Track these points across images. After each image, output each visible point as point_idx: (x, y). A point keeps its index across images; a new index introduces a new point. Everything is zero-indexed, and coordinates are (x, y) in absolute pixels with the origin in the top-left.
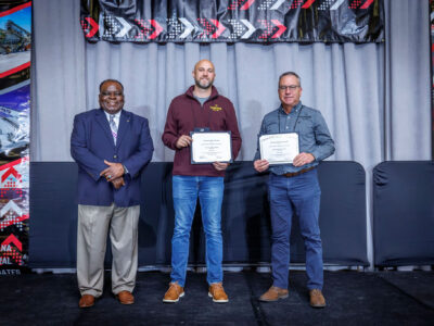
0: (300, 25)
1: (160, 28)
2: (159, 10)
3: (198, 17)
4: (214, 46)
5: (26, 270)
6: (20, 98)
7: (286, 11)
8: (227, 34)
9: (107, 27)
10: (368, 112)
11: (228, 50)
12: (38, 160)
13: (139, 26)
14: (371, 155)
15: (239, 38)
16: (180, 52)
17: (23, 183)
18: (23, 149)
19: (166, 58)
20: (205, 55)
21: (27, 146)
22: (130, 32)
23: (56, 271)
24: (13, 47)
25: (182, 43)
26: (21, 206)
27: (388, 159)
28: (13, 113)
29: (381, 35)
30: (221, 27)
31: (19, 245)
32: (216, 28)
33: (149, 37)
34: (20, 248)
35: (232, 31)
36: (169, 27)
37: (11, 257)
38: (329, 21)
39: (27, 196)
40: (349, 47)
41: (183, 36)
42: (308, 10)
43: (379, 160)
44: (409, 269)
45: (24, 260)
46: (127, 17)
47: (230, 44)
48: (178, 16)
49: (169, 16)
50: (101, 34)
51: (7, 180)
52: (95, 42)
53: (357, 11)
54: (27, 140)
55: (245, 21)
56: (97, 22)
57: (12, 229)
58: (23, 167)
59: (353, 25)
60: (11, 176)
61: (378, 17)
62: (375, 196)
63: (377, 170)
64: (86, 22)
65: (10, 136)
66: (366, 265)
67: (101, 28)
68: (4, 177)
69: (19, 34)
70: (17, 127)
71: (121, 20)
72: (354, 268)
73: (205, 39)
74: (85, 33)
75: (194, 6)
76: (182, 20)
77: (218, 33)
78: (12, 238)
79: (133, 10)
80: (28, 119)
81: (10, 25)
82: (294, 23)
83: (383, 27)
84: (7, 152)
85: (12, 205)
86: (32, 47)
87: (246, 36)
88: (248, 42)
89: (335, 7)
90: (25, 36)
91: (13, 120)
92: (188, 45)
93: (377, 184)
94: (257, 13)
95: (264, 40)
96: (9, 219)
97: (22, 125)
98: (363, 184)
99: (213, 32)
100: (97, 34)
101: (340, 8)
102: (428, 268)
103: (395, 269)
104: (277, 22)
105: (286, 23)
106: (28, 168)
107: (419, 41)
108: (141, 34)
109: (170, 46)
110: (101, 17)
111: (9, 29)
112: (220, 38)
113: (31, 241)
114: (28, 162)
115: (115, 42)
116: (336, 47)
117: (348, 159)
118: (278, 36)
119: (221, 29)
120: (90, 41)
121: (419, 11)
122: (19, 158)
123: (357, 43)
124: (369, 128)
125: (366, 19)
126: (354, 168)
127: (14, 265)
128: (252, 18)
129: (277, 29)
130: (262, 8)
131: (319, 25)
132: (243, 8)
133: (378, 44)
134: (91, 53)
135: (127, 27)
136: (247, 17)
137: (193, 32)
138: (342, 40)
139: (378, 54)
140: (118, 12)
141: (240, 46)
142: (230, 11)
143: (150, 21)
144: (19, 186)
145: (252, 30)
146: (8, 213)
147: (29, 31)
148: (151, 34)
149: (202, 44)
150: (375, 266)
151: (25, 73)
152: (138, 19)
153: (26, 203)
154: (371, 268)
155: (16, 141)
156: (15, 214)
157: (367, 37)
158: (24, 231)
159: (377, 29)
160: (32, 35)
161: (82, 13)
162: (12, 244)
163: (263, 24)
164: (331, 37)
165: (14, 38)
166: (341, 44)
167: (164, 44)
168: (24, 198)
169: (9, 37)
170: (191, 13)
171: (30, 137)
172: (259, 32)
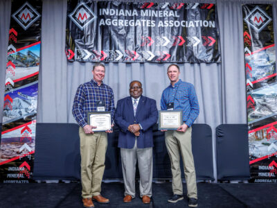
0: (178, 54)
1: (106, 55)
2: (105, 46)
3: (125, 49)
4: (133, 64)
5: (32, 181)
6: (32, 90)
7: (170, 47)
8: (140, 58)
9: (79, 54)
10: (213, 98)
11: (140, 66)
12: (40, 122)
13: (95, 54)
14: (215, 121)
15: (146, 60)
16: (116, 67)
17: (33, 135)
18: (33, 116)
19: (109, 70)
20: (129, 68)
21: (35, 115)
22: (90, 57)
23: (48, 182)
24: (30, 64)
25: (117, 63)
26: (31, 147)
27: (224, 123)
28: (29, 97)
29: (219, 60)
30: (137, 55)
31: (29, 167)
32: (135, 55)
33: (100, 60)
34: (29, 169)
35: (142, 57)
36: (110, 55)
37: (24, 174)
38: (192, 52)
39: (34, 141)
40: (203, 65)
41: (117, 59)
42: (182, 46)
43: (219, 123)
44: (236, 182)
45: (31, 175)
46: (89, 50)
47: (142, 63)
48: (115, 49)
49: (111, 49)
50: (76, 58)
51: (24, 132)
52: (72, 62)
53: (207, 47)
54: (35, 112)
55: (149, 52)
56: (74, 52)
57: (25, 159)
58: (33, 126)
59: (205, 54)
60: (26, 130)
61: (217, 50)
62: (218, 143)
63: (218, 129)
64: (68, 52)
65: (26, 109)
66: (213, 180)
67: (75, 55)
68: (22, 131)
69: (33, 57)
70: (30, 104)
71: (86, 51)
72: (207, 181)
73: (128, 60)
74: (67, 58)
75: (123, 44)
76: (117, 51)
77: (135, 58)
78: (25, 163)
79: (92, 46)
80: (36, 101)
81: (29, 53)
82: (174, 54)
83: (220, 55)
84: (25, 118)
85: (26, 146)
86: (40, 64)
87: (150, 59)
88: (151, 62)
89: (195, 45)
90: (37, 58)
91: (29, 101)
92: (120, 64)
93: (218, 136)
94: (156, 48)
95: (159, 62)
96: (24, 153)
97: (33, 104)
98: (211, 136)
99: (133, 57)
100: (73, 58)
101: (198, 46)
102: (246, 182)
103: (229, 182)
104: (166, 52)
105: (170, 53)
106: (35, 126)
107: (239, 62)
108: (96, 58)
109: (111, 64)
110: (76, 50)
111: (29, 55)
112: (137, 60)
113: (35, 165)
114: (35, 123)
115: (83, 62)
116: (196, 65)
117: (203, 123)
118: (166, 59)
119: (137, 56)
120: (70, 62)
121: (239, 47)
122: (31, 121)
123: (207, 63)
124: (214, 107)
125: (212, 51)
126: (206, 128)
127: (26, 178)
128: (153, 50)
129: (165, 56)
130: (158, 45)
131: (187, 54)
132: (148, 45)
133: (218, 64)
134: (70, 67)
135: (89, 54)
136: (150, 50)
137: (123, 57)
138: (199, 62)
139: (218, 68)
140: (85, 47)
141: (146, 64)
142: (142, 47)
143: (101, 51)
144: (30, 135)
145: (153, 56)
146: (24, 150)
147: (39, 56)
148: (101, 58)
149: (127, 63)
150: (218, 180)
151: (35, 77)
152: (95, 50)
153: (33, 145)
154: (216, 182)
155: (30, 112)
156: (27, 150)
157: (212, 60)
158: (32, 160)
159: (217, 56)
160: (41, 58)
161: (66, 47)
162: (25, 167)
163: (158, 54)
164: (193, 60)
165: (31, 59)
166: (199, 64)
167: (108, 63)
168: (32, 142)
169: (28, 59)
170: (122, 47)
171: (37, 110)
172: (156, 57)
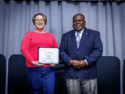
11: (58, 4)
20: (48, 7)
40: (114, 4)
166: (110, 3)
